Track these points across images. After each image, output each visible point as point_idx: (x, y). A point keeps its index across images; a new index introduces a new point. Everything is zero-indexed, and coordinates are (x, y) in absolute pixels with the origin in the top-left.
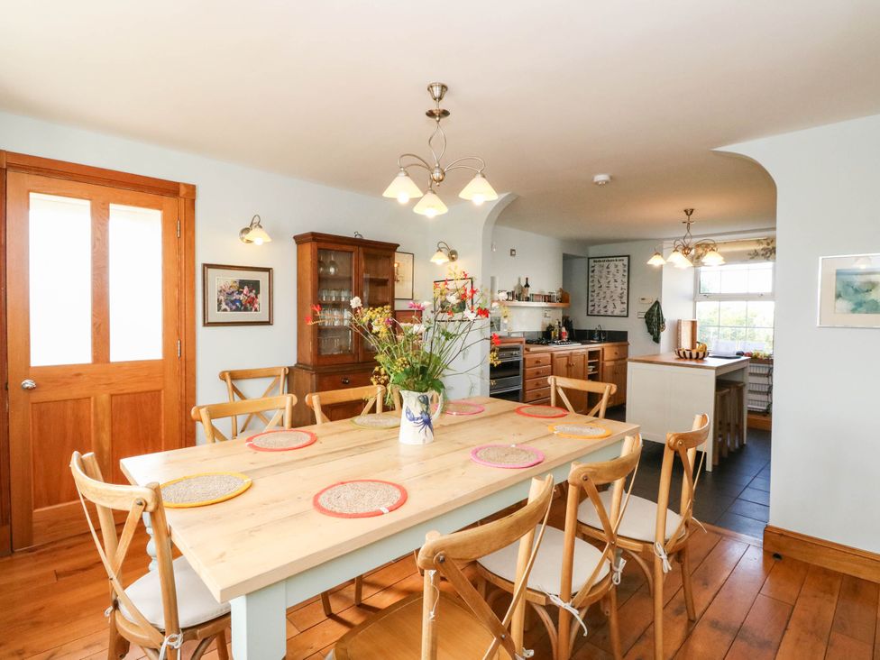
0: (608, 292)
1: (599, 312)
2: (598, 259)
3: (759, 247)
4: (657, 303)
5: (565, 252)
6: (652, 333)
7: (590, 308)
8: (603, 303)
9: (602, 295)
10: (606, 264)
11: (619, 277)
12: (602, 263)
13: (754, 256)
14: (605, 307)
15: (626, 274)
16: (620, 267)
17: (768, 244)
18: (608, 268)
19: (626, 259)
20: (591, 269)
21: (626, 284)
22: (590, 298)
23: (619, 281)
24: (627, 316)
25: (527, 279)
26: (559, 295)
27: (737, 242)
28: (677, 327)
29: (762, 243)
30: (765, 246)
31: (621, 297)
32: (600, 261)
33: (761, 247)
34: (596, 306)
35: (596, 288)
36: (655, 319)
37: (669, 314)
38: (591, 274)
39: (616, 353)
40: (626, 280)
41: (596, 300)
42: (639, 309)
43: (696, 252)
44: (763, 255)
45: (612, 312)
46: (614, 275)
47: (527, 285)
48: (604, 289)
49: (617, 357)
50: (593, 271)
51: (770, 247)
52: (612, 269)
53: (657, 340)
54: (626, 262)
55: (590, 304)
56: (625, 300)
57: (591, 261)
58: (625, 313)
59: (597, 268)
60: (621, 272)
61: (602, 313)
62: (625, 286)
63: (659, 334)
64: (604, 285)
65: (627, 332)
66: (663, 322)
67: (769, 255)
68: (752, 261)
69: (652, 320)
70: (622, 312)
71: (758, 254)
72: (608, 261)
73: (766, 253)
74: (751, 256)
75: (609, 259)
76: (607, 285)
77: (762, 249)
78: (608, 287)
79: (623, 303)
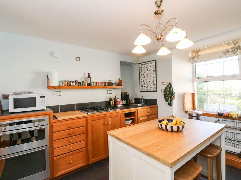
0: (148, 80)
1: (144, 90)
2: (142, 63)
3: (229, 48)
5: (122, 60)
6: (167, 101)
7: (141, 88)
8: (146, 85)
9: (145, 81)
10: (146, 66)
11: (152, 71)
13: (226, 53)
14: (147, 87)
15: (155, 70)
16: (152, 67)
17: (235, 44)
18: (147, 67)
19: (154, 62)
20: (140, 69)
21: (155, 75)
22: (141, 83)
23: (152, 74)
24: (156, 92)
25: (89, 73)
26: (118, 82)
27: (215, 46)
28: (183, 96)
29: (231, 45)
30: (233, 46)
31: (153, 82)
32: (143, 65)
33: (231, 47)
34: (143, 87)
35: (143, 78)
36: (168, 93)
37: (177, 90)
38: (140, 71)
39: (148, 112)
40: (155, 73)
41: (143, 84)
42: (162, 87)
43: (192, 55)
44: (232, 51)
45: (150, 90)
46: (150, 71)
47: (89, 77)
48: (146, 78)
49: (149, 114)
50: (141, 70)
51: (237, 46)
52: (149, 68)
53: (170, 104)
54: (154, 64)
55: (141, 86)
56: (155, 83)
57: (140, 65)
59: (142, 68)
60: (153, 69)
61: (146, 90)
62: (155, 76)
63: (171, 101)
64: (146, 76)
66: (173, 95)
67: (236, 50)
68: (225, 56)
69: (167, 93)
70: (154, 89)
71: (228, 52)
72: (147, 64)
73: (234, 50)
74: (224, 54)
75: (147, 63)
76: (147, 76)
77: (231, 48)
78: (147, 77)
79: (154, 85)
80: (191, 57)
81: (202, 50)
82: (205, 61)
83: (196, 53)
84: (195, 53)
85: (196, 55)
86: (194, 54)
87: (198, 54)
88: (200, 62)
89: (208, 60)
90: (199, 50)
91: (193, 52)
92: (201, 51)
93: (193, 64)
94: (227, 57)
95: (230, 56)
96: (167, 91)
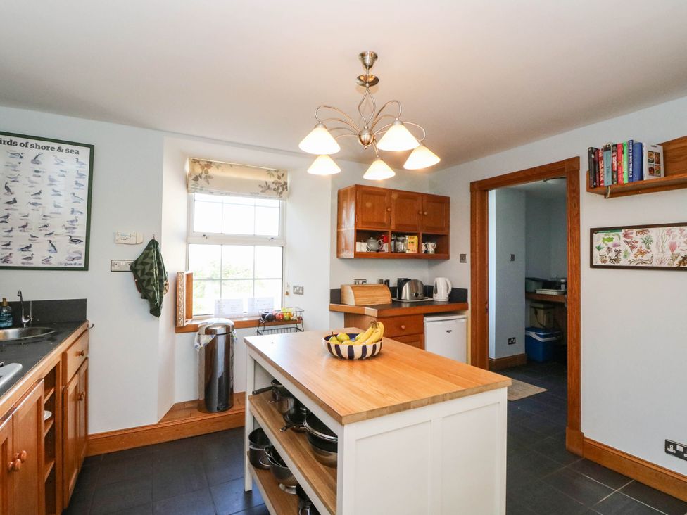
0: (35, 216)
2: (6, 137)
3: (270, 180)
4: (154, 244)
6: (144, 297)
8: (20, 240)
9: (17, 222)
10: (31, 153)
11: (66, 186)
12: (18, 149)
13: (265, 189)
14: (28, 248)
15: (83, 182)
16: (71, 167)
17: (279, 178)
18: (35, 161)
19: (83, 151)
21: (83, 202)
23: (66, 194)
24: (86, 268)
27: (244, 167)
28: (178, 281)
29: (273, 175)
30: (276, 179)
31: (70, 229)
32: (12, 143)
33: (273, 179)
39: (79, 354)
40: (82, 193)
44: (274, 189)
45: (45, 261)
46: (52, 180)
48: (24, 207)
49: (80, 361)
51: (282, 181)
52: (48, 167)
54: (83, 158)
56: (80, 233)
58: (82, 262)
60: (71, 176)
61: (17, 260)
62: (81, 207)
64: (25, 198)
65: (85, 300)
66: (165, 279)
67: (280, 190)
68: (263, 195)
69: (152, 274)
70: (73, 259)
71: (269, 188)
72: (38, 147)
73: (278, 188)
74: (261, 189)
75: (41, 143)
76: (34, 201)
77: (273, 183)
78: (34, 204)
79: (73, 241)
80: (190, 175)
81: (218, 166)
82: (222, 194)
83: (202, 167)
84: (200, 166)
85: (202, 174)
86: (198, 170)
87: (206, 172)
88: (212, 193)
89: (229, 194)
90: (211, 162)
91: (195, 161)
92: (214, 167)
93: (190, 194)
94: (266, 198)
95: (270, 198)
96: (152, 267)
